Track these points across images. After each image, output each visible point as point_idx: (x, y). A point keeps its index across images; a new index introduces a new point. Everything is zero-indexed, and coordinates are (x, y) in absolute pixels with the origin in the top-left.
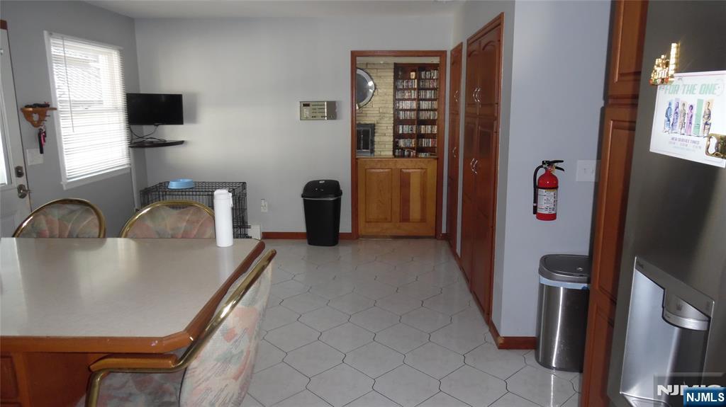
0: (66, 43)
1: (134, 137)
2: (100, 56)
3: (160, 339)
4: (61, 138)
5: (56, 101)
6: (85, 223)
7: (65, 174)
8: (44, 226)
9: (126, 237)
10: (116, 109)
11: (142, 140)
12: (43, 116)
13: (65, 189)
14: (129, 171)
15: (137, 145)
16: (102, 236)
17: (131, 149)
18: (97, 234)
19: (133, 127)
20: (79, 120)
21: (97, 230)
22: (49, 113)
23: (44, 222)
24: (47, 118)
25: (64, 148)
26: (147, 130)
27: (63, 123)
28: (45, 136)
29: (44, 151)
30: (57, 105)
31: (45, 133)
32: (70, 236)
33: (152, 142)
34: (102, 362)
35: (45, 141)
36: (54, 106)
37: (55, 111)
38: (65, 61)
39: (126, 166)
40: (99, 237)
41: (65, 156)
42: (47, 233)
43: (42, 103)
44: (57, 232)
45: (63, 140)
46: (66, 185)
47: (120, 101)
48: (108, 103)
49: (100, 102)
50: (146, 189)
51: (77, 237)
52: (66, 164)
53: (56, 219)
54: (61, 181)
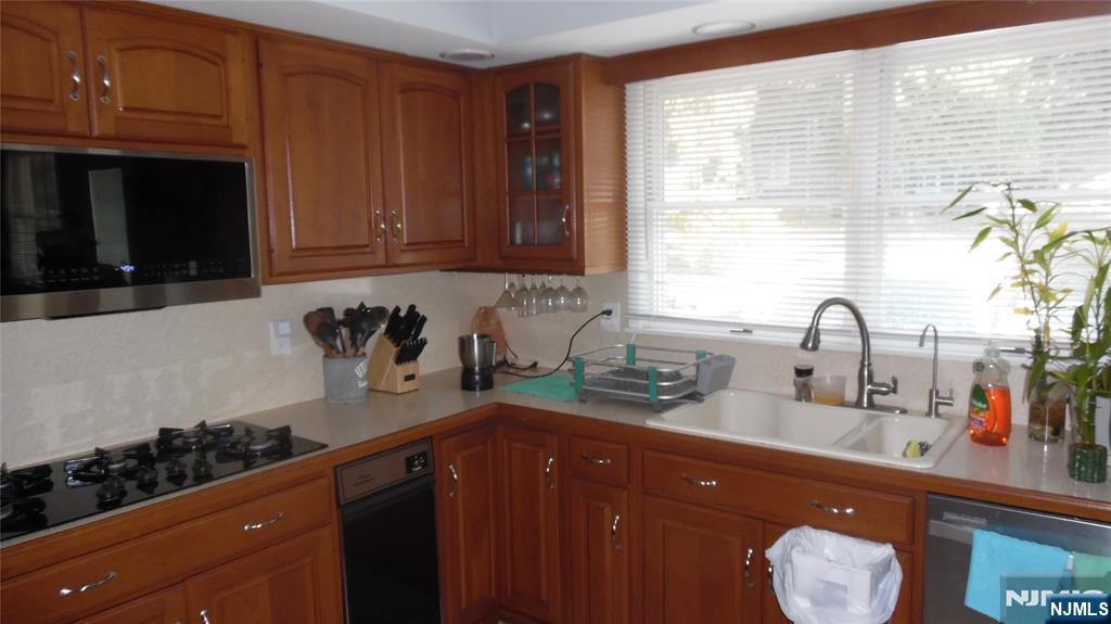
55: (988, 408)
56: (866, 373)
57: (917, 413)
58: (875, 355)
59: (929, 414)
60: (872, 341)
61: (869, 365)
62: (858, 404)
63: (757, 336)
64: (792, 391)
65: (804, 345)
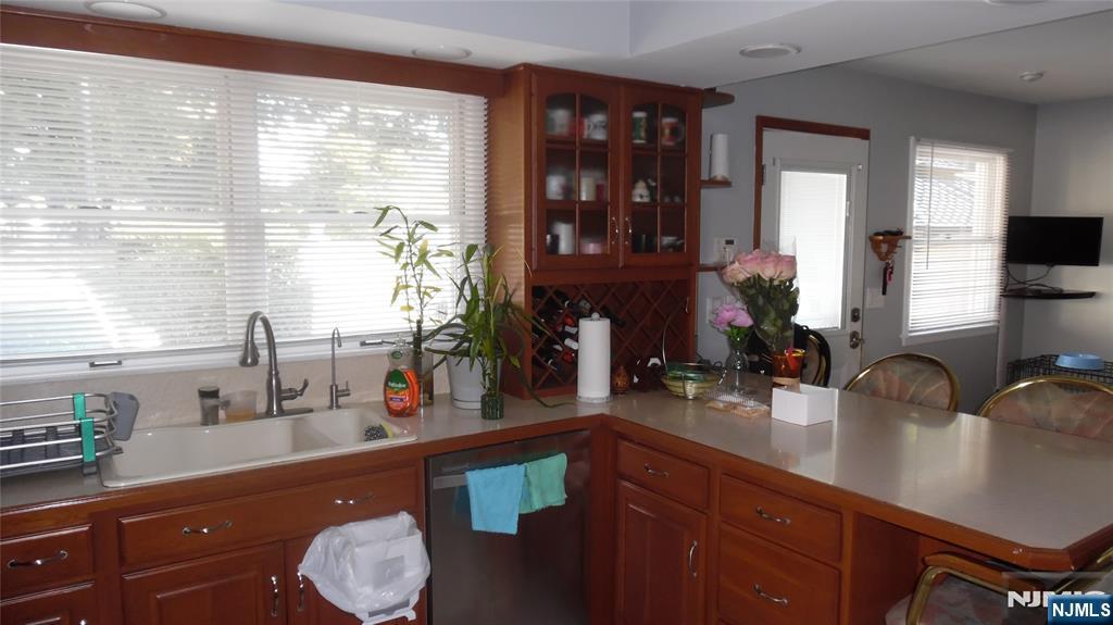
0: (937, 150)
1: (1011, 279)
2: (978, 165)
3: (1026, 549)
4: (909, 276)
5: (911, 227)
6: (933, 388)
7: (907, 325)
8: (882, 385)
9: (985, 416)
10: (989, 239)
11: (1022, 286)
12: (893, 246)
13: (904, 344)
14: (995, 331)
15: (1013, 293)
16: (951, 409)
17: (1003, 299)
18: (947, 406)
19: (1011, 266)
20: (935, 254)
21: (947, 401)
22: (900, 242)
23: (881, 377)
24: (897, 250)
25: (912, 289)
26: (1033, 273)
27: (915, 257)
28: (891, 273)
29: (887, 292)
30: (911, 232)
31: (892, 268)
32: (911, 401)
33: (1039, 291)
34: (941, 557)
35: (890, 279)
36: (908, 234)
37: (908, 241)
38: (931, 173)
39: (991, 324)
40: (949, 409)
41: (911, 301)
42: (884, 392)
43: (895, 230)
44: (895, 394)
45: (912, 279)
46: (907, 339)
47: (997, 226)
48: (978, 231)
49: (969, 229)
50: (1018, 361)
51: (920, 404)
52: (911, 311)
53: (896, 378)
54: (900, 332)
55: (407, 387)
56: (274, 382)
57: (321, 409)
58: (281, 363)
59: (331, 407)
60: (278, 351)
61: (277, 374)
62: (269, 414)
63: (129, 366)
64: (198, 416)
65: (243, 363)
